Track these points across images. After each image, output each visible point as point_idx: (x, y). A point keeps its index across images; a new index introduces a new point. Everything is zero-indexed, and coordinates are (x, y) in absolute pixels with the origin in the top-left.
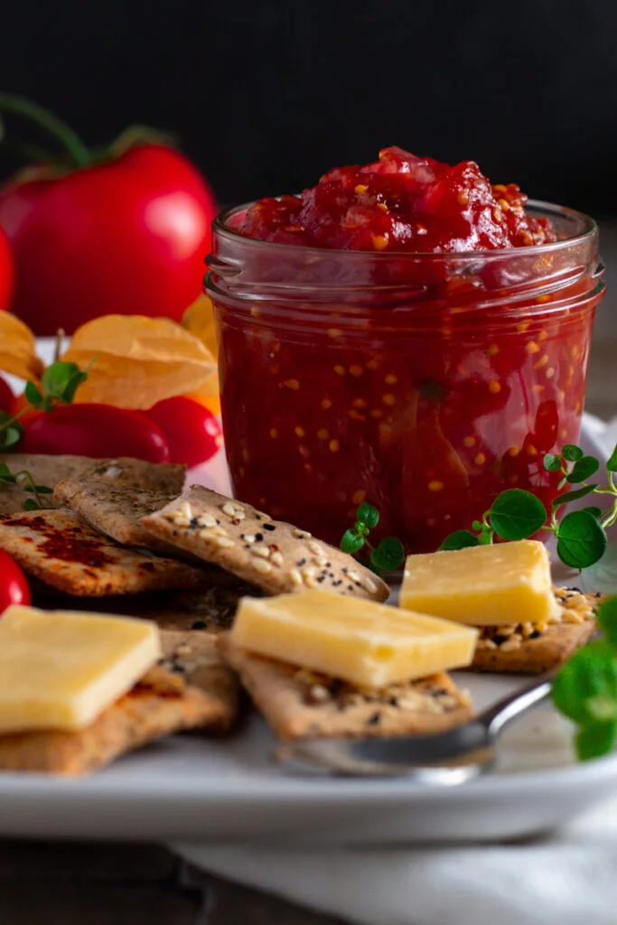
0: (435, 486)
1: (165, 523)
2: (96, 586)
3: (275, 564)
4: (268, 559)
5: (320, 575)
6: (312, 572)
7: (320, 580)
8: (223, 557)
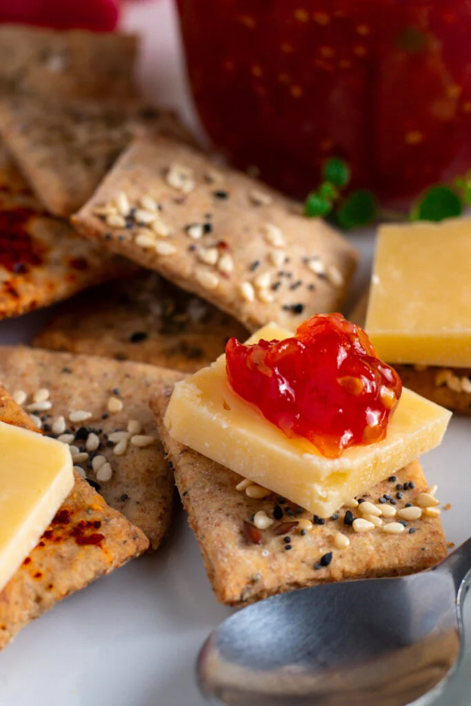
0: (414, 138)
1: (95, 223)
2: (17, 307)
3: (223, 275)
4: (215, 268)
5: (275, 280)
6: (265, 281)
7: (275, 287)
8: (164, 267)
